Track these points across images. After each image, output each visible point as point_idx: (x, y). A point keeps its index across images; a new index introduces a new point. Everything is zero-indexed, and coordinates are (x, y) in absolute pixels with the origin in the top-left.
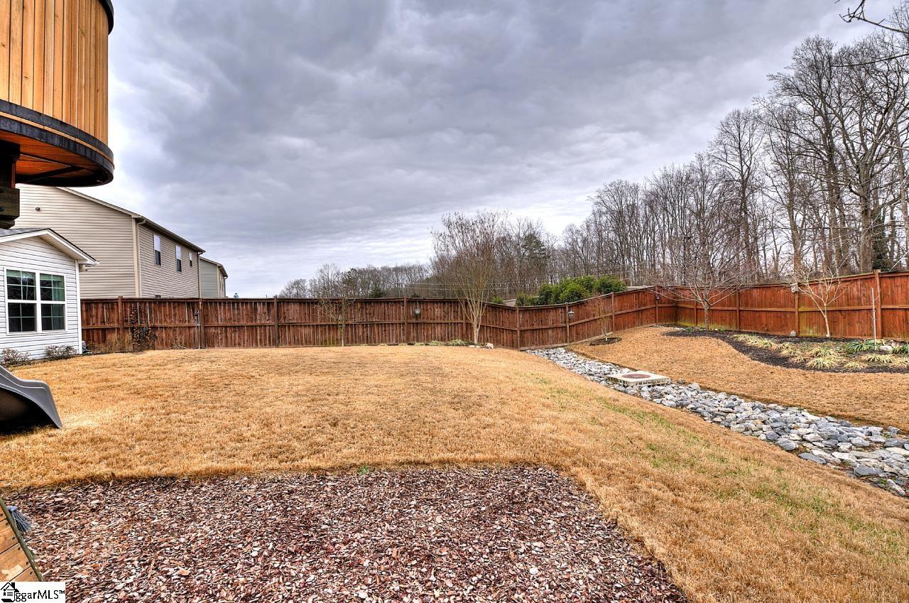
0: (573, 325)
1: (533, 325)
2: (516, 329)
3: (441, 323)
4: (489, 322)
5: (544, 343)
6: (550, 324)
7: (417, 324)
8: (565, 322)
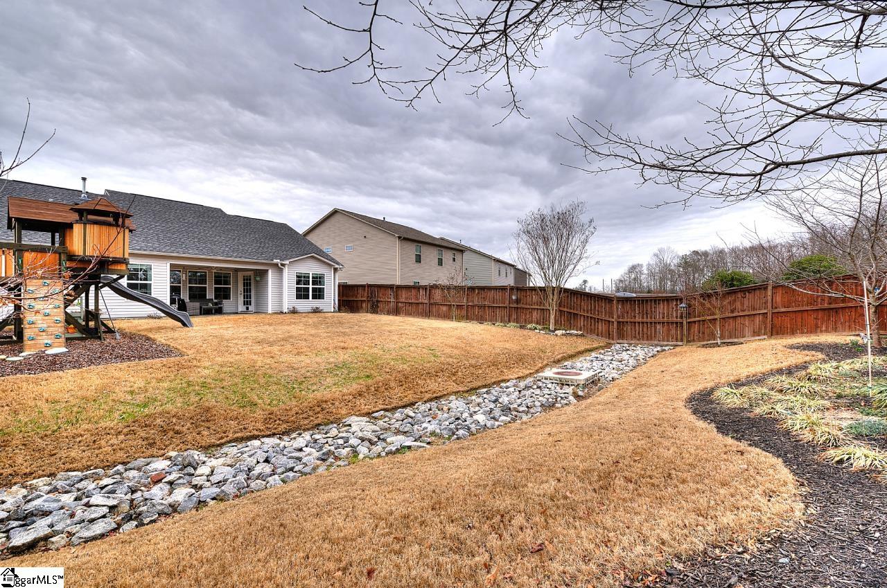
0: (695, 322)
1: (635, 317)
2: (613, 320)
3: (538, 309)
4: (584, 310)
5: (649, 338)
6: (659, 318)
7: (517, 308)
8: (681, 317)
